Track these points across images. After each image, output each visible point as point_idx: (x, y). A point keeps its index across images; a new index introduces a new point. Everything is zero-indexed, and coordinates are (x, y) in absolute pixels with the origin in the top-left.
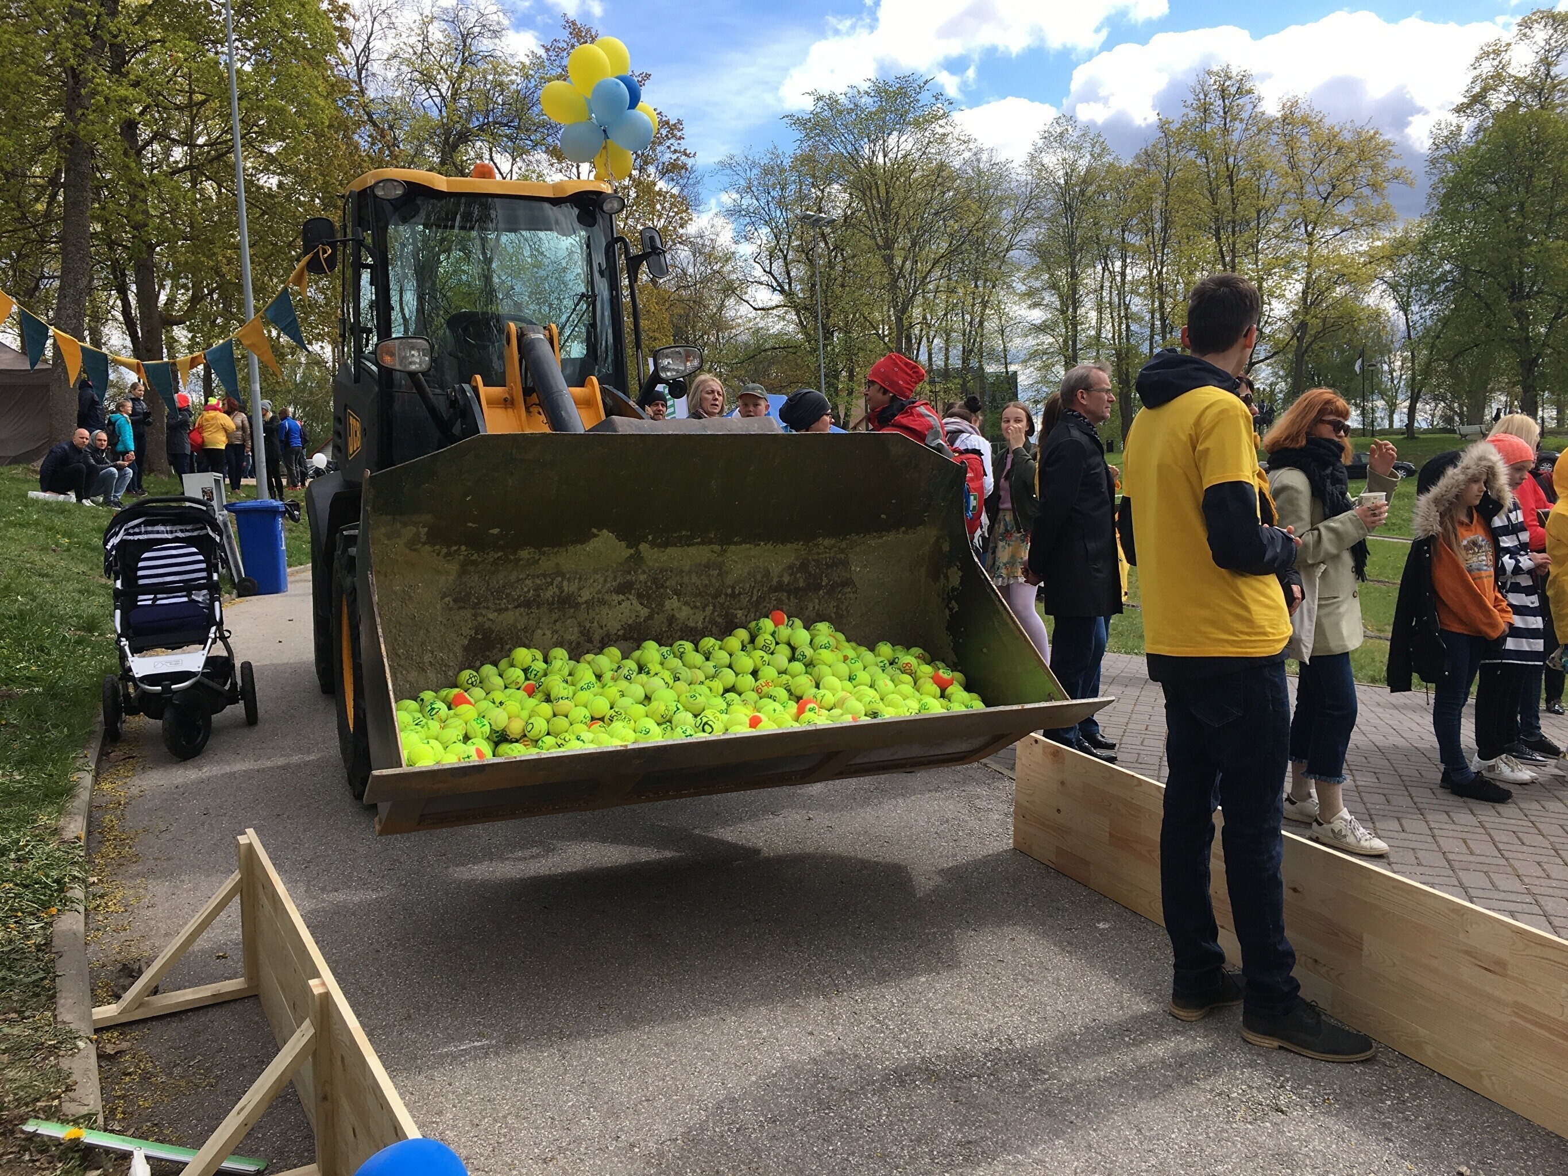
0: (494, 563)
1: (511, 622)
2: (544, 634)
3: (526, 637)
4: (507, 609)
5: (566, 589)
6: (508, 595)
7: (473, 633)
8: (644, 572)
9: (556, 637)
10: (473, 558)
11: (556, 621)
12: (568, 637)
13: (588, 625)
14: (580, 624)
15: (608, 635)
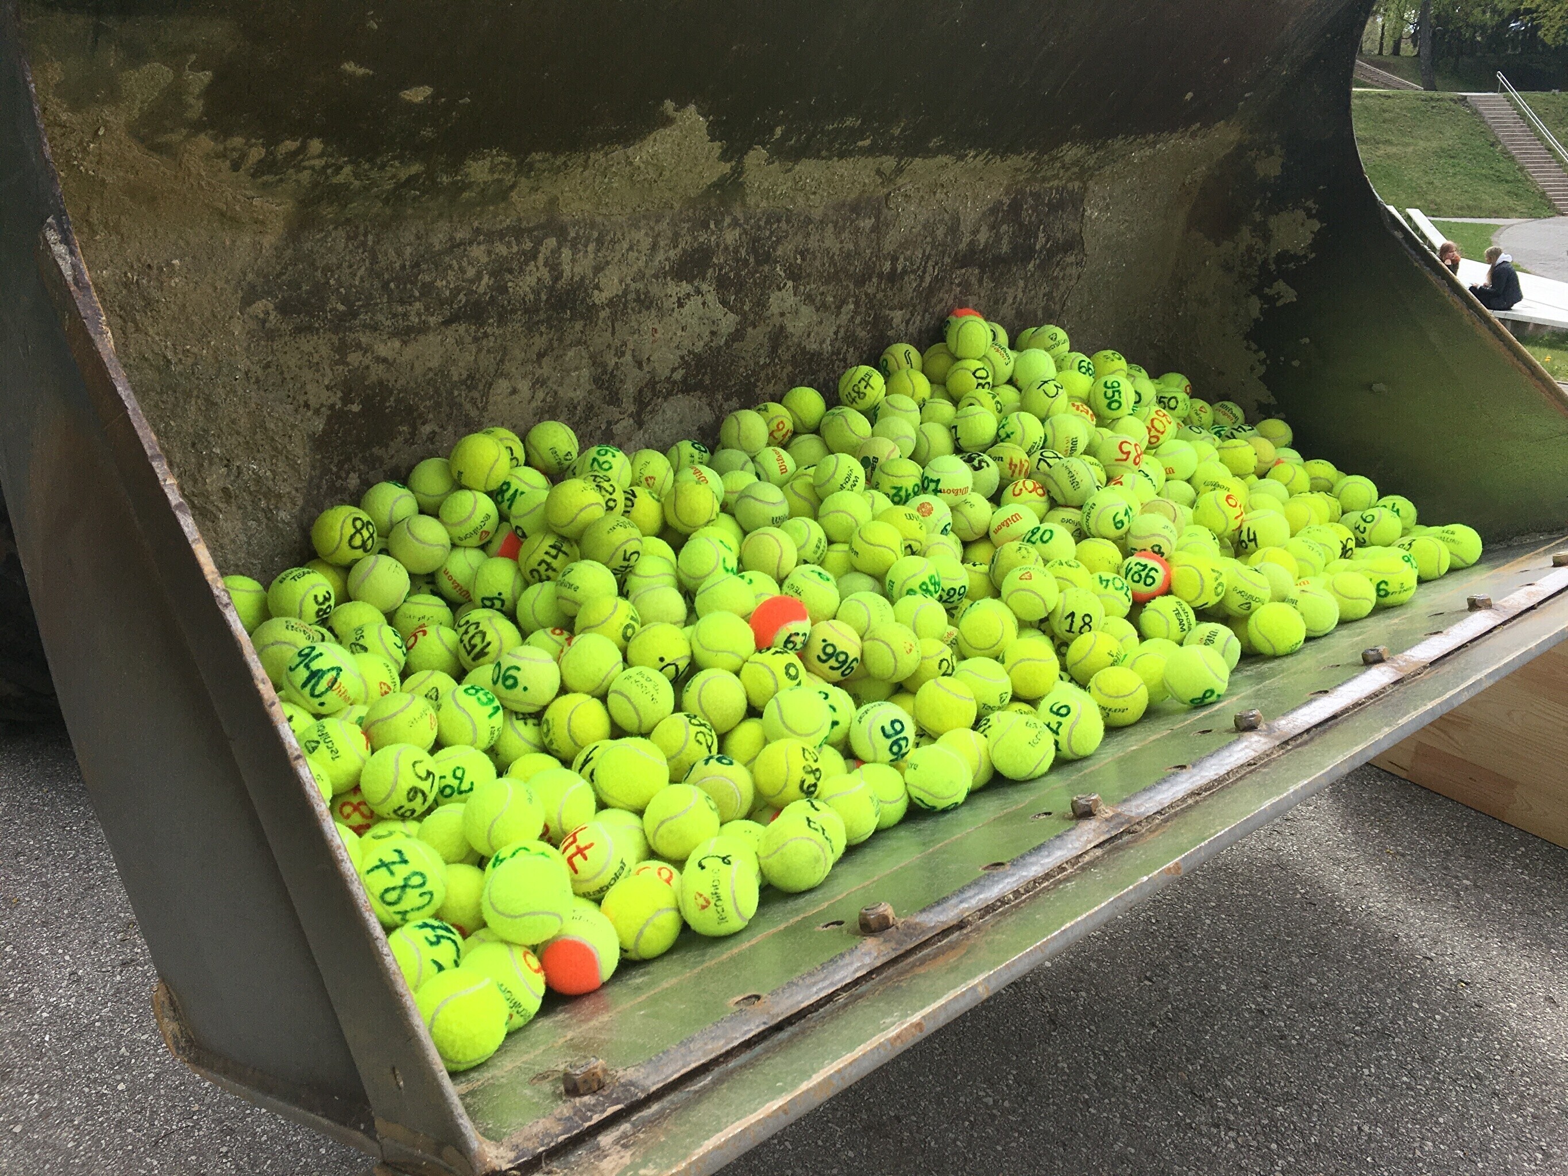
0: (396, 197)
1: (435, 363)
2: (514, 391)
3: (473, 402)
4: (423, 329)
5: (567, 268)
6: (427, 289)
7: (335, 398)
8: (735, 223)
9: (540, 394)
10: (340, 179)
11: (541, 355)
12: (567, 393)
13: (612, 361)
14: (595, 360)
15: (652, 383)
